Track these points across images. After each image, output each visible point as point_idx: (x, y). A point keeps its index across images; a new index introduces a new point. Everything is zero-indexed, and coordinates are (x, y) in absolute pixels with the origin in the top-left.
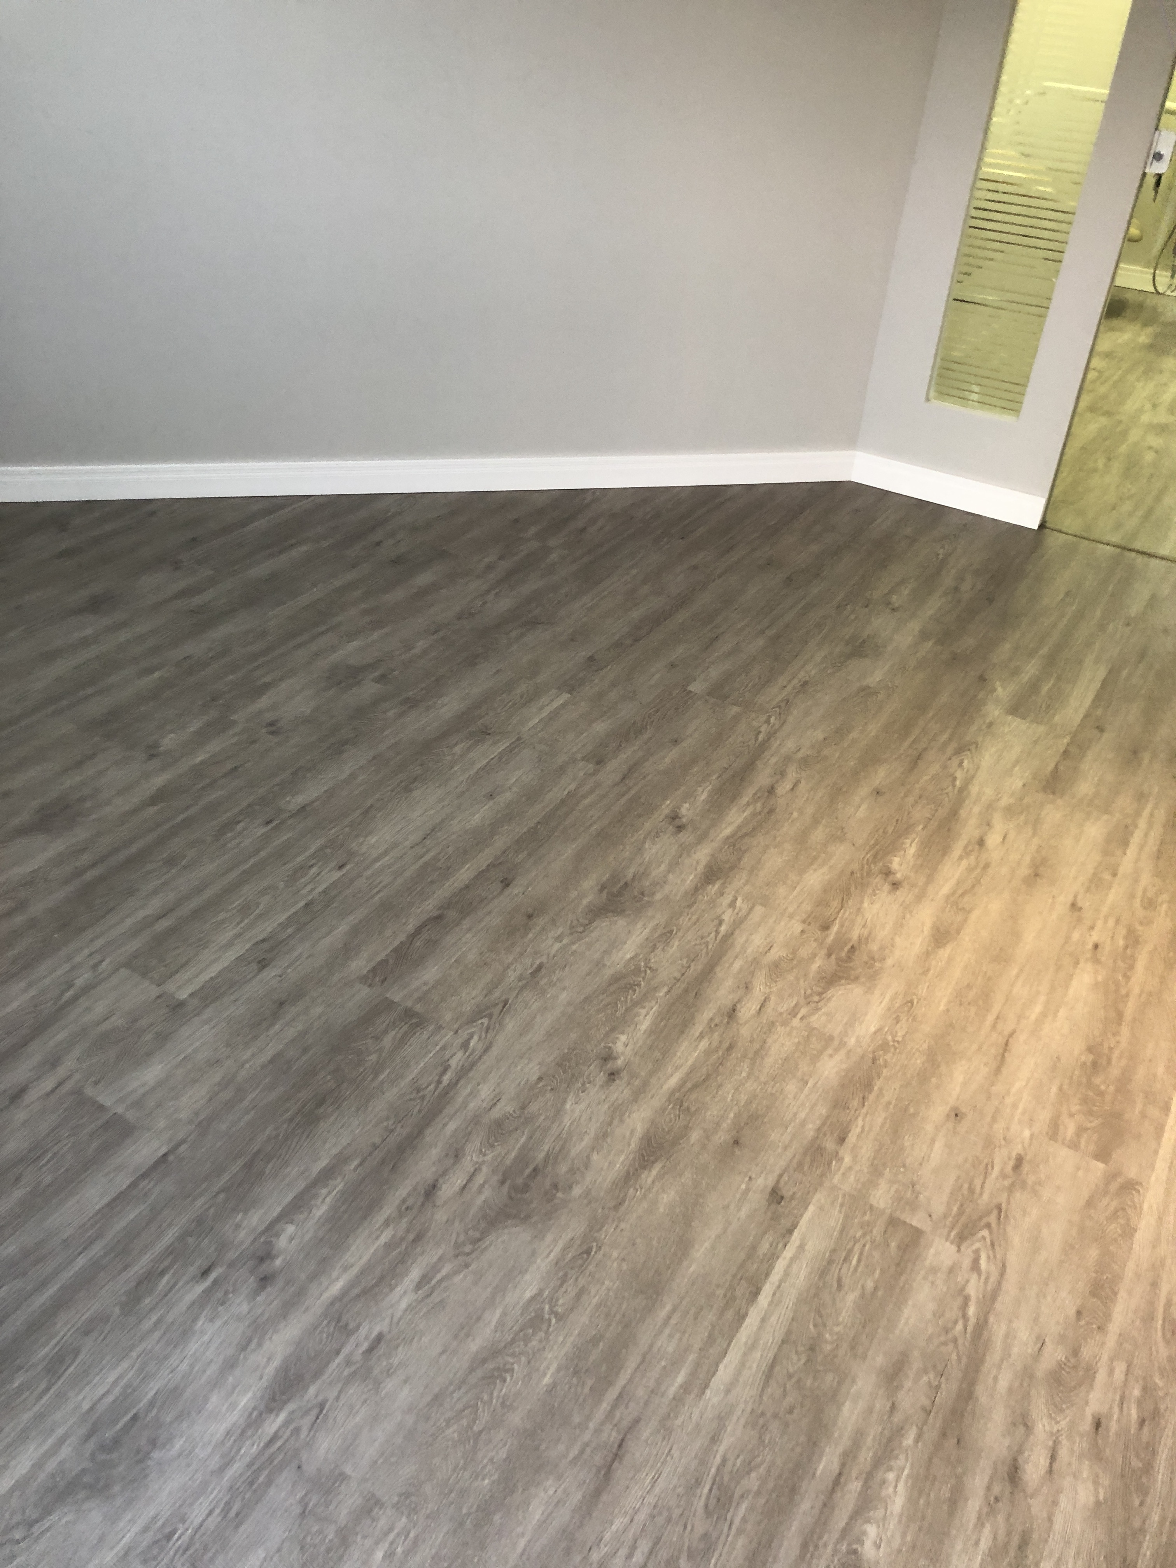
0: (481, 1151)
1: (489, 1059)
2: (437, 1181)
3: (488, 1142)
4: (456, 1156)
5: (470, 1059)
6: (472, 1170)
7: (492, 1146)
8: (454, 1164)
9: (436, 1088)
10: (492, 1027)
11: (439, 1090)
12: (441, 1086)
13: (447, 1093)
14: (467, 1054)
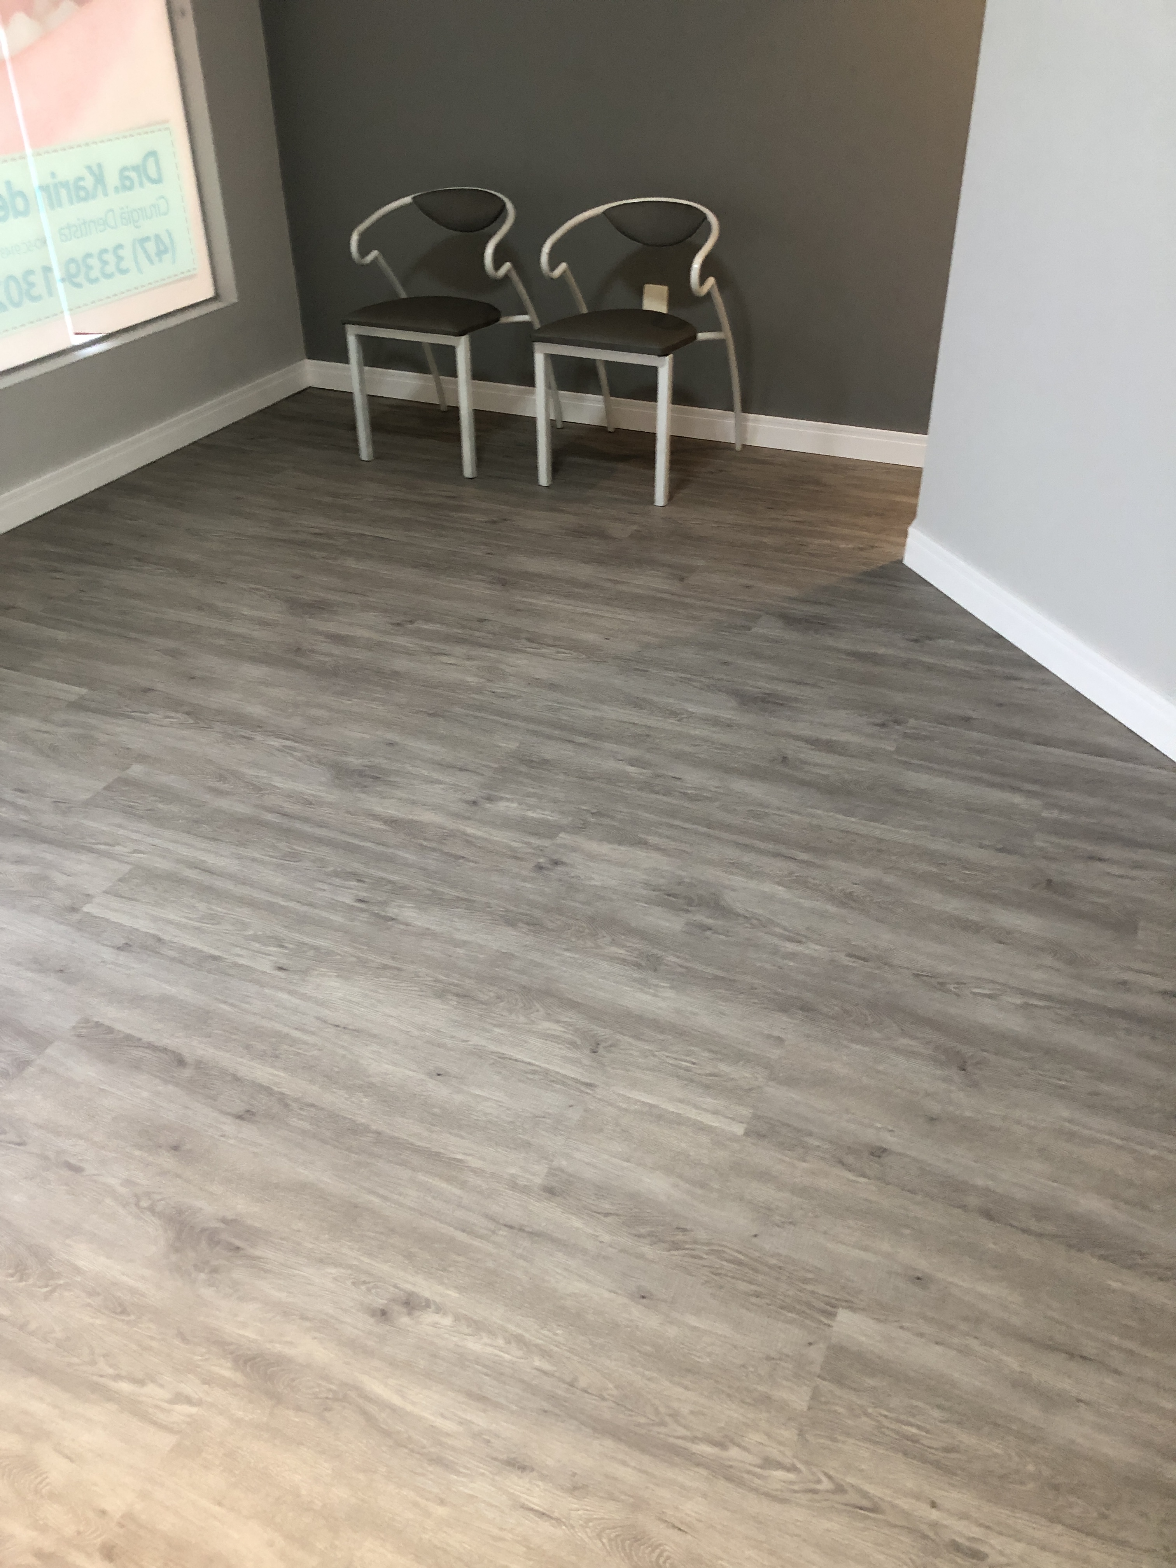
0: (590, 1520)
1: (755, 1505)
2: (533, 1470)
3: (603, 1530)
4: (575, 1488)
5: (746, 1476)
6: (556, 1515)
7: (599, 1536)
8: (562, 1488)
9: (683, 1438)
10: (816, 1497)
11: (680, 1442)
12: (689, 1445)
13: (678, 1454)
14: (758, 1470)
